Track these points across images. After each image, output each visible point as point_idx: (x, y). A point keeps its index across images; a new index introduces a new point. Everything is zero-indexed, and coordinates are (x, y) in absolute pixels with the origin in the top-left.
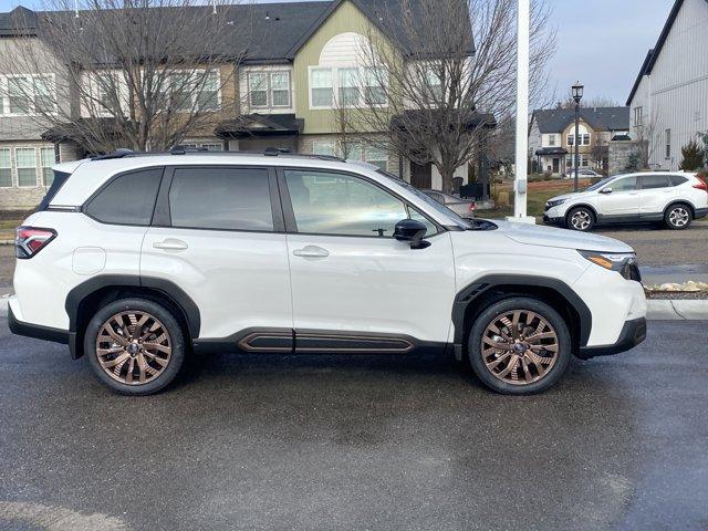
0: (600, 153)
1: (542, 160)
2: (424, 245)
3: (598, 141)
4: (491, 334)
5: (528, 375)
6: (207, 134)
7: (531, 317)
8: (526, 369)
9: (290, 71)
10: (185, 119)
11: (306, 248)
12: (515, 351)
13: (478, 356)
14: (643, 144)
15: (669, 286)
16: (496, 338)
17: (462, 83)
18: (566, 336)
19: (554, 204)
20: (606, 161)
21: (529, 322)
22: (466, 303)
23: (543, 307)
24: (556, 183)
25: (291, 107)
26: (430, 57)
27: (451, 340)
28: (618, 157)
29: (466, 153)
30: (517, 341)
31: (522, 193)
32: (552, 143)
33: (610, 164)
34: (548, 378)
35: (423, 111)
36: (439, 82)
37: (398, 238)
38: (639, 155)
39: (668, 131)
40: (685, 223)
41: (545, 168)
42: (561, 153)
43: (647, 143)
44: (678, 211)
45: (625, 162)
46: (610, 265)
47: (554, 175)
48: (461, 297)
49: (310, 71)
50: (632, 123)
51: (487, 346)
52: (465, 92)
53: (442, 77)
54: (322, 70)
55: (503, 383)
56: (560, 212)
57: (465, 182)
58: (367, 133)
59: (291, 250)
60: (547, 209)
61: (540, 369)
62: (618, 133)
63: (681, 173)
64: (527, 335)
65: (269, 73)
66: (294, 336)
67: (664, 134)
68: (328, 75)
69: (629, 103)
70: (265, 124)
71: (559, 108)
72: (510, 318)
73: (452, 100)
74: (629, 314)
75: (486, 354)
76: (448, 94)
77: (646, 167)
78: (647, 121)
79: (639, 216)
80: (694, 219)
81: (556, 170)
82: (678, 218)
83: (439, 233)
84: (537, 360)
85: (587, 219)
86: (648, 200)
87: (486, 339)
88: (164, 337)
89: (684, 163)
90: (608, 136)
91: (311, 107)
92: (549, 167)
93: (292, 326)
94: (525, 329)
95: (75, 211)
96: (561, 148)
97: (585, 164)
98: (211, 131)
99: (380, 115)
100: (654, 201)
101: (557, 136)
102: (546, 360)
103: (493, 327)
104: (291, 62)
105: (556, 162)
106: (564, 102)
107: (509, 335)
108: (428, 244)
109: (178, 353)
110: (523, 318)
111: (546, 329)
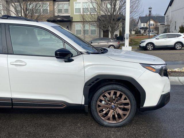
0: (157, 29)
1: (141, 30)
2: (70, 60)
3: (156, 25)
4: (101, 101)
5: (117, 119)
7: (118, 93)
8: (116, 116)
11: (16, 61)
12: (112, 108)
13: (95, 110)
14: (169, 26)
15: (177, 70)
16: (103, 102)
17: (117, 7)
18: (134, 102)
19: (143, 42)
20: (158, 30)
21: (118, 95)
22: (90, 87)
23: (124, 89)
24: (144, 36)
25: (69, 14)
27: (83, 103)
28: (161, 29)
29: (118, 27)
30: (113, 104)
31: (127, 38)
32: (144, 26)
33: (159, 31)
34: (126, 120)
35: (106, 15)
37: (57, 58)
38: (167, 29)
39: (176, 22)
40: (180, 48)
41: (142, 32)
42: (146, 28)
43: (169, 25)
44: (178, 45)
45: (163, 31)
46: (155, 70)
47: (144, 34)
48: (87, 84)
49: (74, 3)
50: (166, 20)
51: (99, 106)
52: (118, 9)
53: (111, 5)
54: (78, 3)
55: (106, 122)
56: (144, 44)
57: (118, 36)
58: (90, 21)
59: (9, 62)
60: (140, 43)
61: (122, 116)
62: (162, 23)
63: (179, 33)
64: (117, 101)
65: (63, 4)
66: (12, 101)
67: (174, 23)
68: (80, 5)
69: (165, 15)
70: (61, 18)
71: (146, 16)
72: (109, 94)
73: (114, 11)
74: (163, 91)
75: (99, 109)
76: (113, 10)
77: (169, 32)
78: (170, 20)
79: (167, 46)
80: (183, 47)
81: (145, 33)
82: (178, 47)
83: (78, 55)
84: (121, 112)
85: (152, 47)
86: (170, 41)
87: (99, 103)
89: (180, 31)
90: (159, 24)
91: (75, 14)
92: (143, 32)
93: (11, 97)
94: (116, 99)
96: (146, 27)
97: (153, 31)
99: (93, 16)
100: (171, 42)
101: (145, 24)
102: (125, 112)
103: (102, 98)
105: (145, 31)
106: (147, 15)
107: (109, 101)
108: (73, 60)
110: (115, 94)
111: (125, 99)
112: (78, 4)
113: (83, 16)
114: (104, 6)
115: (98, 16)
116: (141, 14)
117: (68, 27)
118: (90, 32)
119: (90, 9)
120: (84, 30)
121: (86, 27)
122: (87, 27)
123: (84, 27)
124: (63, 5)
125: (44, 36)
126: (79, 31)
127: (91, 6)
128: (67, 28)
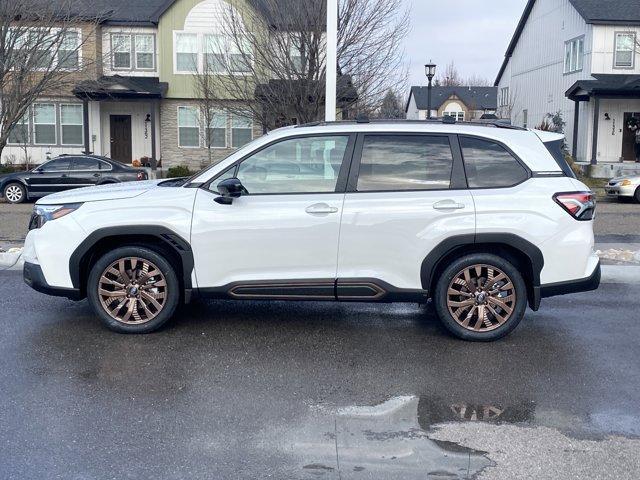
6: (64, 93)
9: (154, 35)
10: (39, 78)
25: (155, 71)
26: (290, 29)
35: (283, 81)
36: (298, 54)
39: (525, 112)
49: (174, 35)
50: (499, 102)
53: (302, 50)
54: (186, 35)
58: (226, 100)
62: (487, 112)
65: (133, 35)
67: (522, 114)
68: (194, 41)
70: (126, 86)
73: (311, 72)
76: (307, 66)
91: (176, 72)
98: (68, 92)
99: (241, 83)
104: (155, 25)
112: (187, 40)
113: (205, 81)
114: (277, 50)
115: (259, 86)
116: (400, 85)
117: (148, 116)
118: (229, 138)
119: (228, 62)
120: (208, 130)
121: (214, 120)
122: (221, 120)
123: (209, 120)
124: (133, 39)
125: (59, 146)
126: (188, 132)
127: (234, 50)
128: (148, 120)
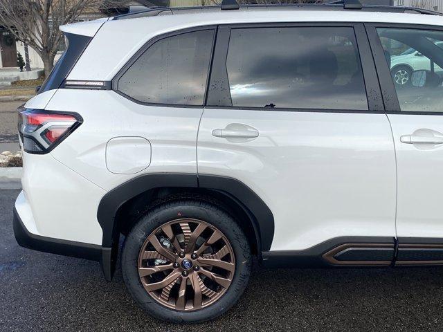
88: (225, 250)
95: (103, 88)
109: (243, 270)
